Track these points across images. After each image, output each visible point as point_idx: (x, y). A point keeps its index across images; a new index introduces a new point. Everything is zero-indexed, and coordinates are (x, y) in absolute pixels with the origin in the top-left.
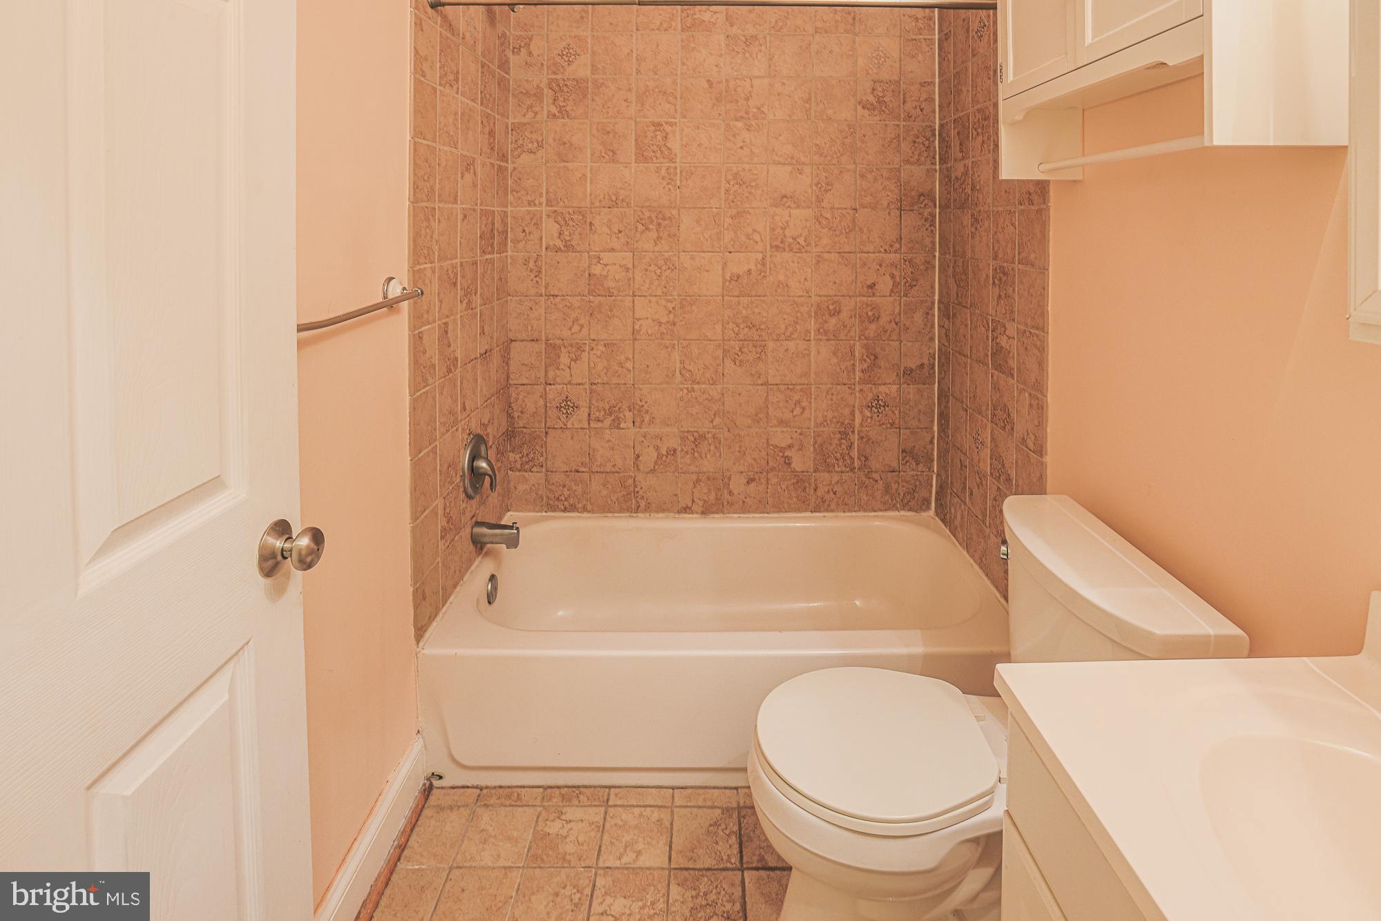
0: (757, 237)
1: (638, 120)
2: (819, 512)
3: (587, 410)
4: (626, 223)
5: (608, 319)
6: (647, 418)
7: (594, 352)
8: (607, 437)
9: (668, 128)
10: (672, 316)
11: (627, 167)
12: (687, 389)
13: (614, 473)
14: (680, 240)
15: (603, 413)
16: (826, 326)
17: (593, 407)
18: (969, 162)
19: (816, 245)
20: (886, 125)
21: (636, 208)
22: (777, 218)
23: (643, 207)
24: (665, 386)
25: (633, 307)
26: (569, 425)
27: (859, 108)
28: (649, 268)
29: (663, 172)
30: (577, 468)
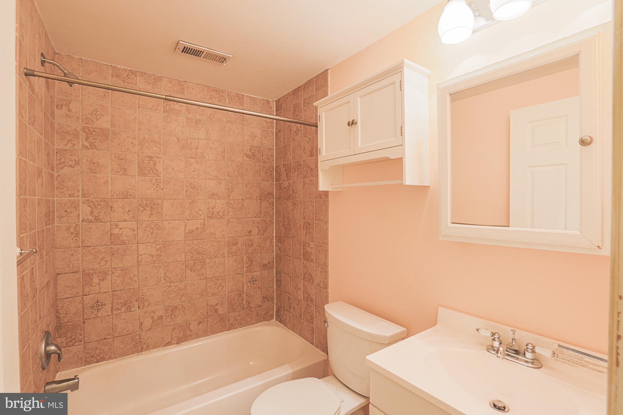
0: (201, 213)
1: (140, 154)
2: (230, 330)
3: (110, 305)
4: (133, 207)
5: (123, 257)
6: (146, 304)
7: (114, 274)
8: (123, 317)
9: (156, 160)
10: (159, 252)
11: (133, 178)
12: (168, 286)
13: (128, 335)
14: (163, 214)
15: (120, 305)
16: (232, 250)
17: (114, 303)
18: (291, 182)
19: (227, 215)
20: (255, 165)
21: (138, 199)
22: (210, 204)
23: (142, 199)
24: (156, 286)
25: (138, 249)
26: (99, 315)
27: (245, 157)
28: (146, 229)
29: (154, 181)
30: (105, 337)
